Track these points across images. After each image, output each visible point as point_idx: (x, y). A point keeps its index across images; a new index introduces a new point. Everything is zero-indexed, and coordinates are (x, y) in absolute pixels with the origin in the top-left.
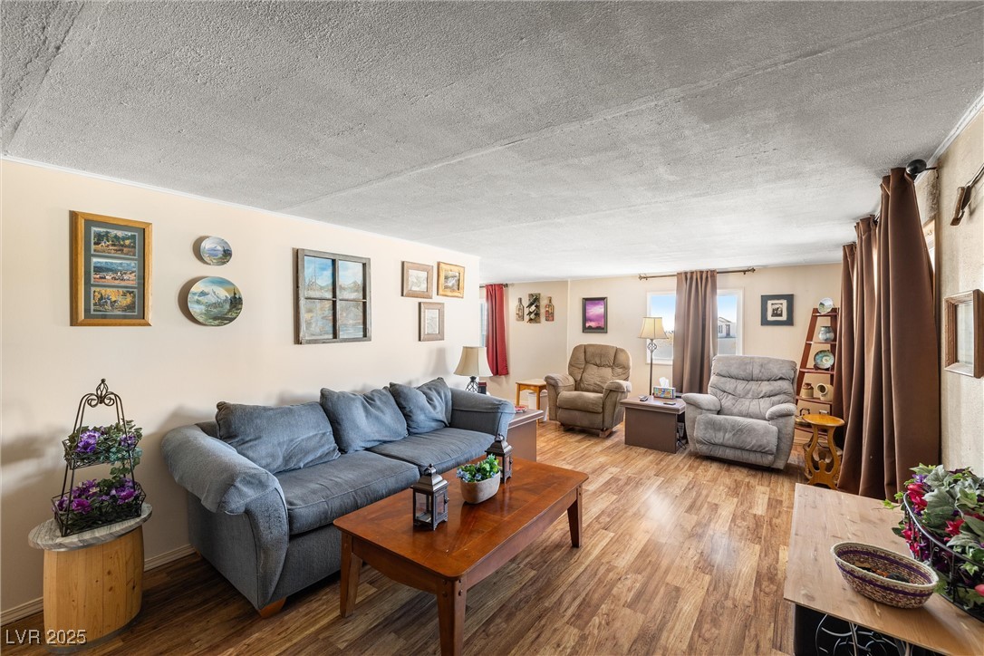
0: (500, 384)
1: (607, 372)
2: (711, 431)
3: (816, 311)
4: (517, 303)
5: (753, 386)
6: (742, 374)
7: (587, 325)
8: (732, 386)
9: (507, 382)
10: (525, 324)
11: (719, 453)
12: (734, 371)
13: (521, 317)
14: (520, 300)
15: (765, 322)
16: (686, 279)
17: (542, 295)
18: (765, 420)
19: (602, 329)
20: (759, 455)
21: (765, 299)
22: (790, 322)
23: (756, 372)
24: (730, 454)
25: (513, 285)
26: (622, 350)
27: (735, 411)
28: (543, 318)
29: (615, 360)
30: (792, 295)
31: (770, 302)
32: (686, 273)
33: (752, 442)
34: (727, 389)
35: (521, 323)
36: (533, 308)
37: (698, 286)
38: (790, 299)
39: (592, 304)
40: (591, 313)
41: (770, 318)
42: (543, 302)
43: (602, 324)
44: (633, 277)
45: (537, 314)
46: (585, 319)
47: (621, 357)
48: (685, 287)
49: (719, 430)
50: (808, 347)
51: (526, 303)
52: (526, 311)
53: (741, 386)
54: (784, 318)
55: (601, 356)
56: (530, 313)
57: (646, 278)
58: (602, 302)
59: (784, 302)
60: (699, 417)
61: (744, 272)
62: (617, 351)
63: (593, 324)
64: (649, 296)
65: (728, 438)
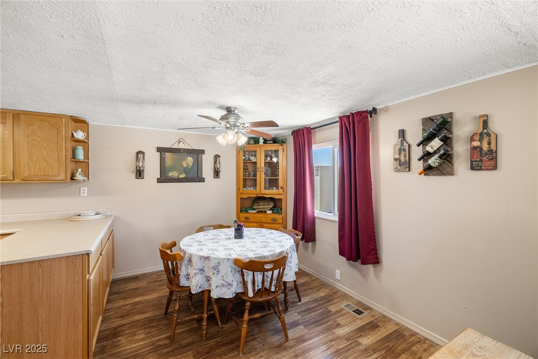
0: (364, 275)
4: (395, 139)
9: (377, 276)
10: (415, 178)
13: (404, 165)
14: (402, 134)
17: (456, 116)
25: (386, 109)
28: (461, 164)
35: (404, 176)
36: (436, 143)
42: (462, 131)
45: (447, 157)
51: (415, 135)
52: (417, 152)
56: (427, 155)
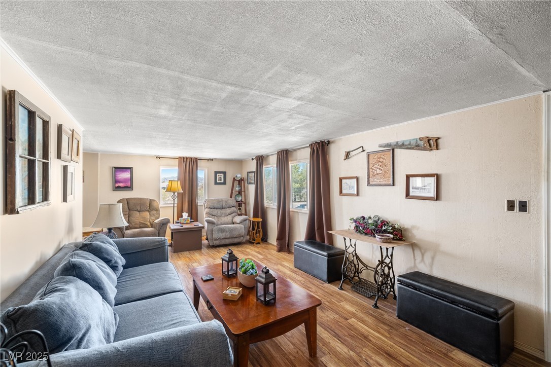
1: (147, 214)
2: (220, 234)
3: (234, 178)
5: (224, 211)
6: (219, 206)
7: (117, 185)
8: (216, 212)
11: (223, 242)
12: (216, 205)
15: (216, 183)
16: (184, 161)
18: (237, 223)
19: (129, 188)
20: (238, 239)
21: (216, 173)
22: (224, 183)
23: (224, 205)
24: (227, 241)
26: (154, 200)
27: (219, 223)
29: (150, 206)
30: (225, 172)
31: (218, 174)
32: (184, 158)
33: (236, 233)
34: (214, 214)
37: (189, 165)
38: (224, 173)
39: (120, 171)
40: (120, 177)
41: (218, 181)
43: (129, 184)
44: (151, 156)
46: (116, 181)
47: (155, 204)
48: (183, 165)
49: (224, 232)
50: (232, 193)
53: (219, 212)
54: (222, 181)
55: (141, 205)
57: (160, 158)
58: (129, 170)
59: (222, 175)
60: (214, 228)
61: (208, 160)
62: (151, 201)
63: (121, 185)
64: (162, 168)
65: (228, 235)
